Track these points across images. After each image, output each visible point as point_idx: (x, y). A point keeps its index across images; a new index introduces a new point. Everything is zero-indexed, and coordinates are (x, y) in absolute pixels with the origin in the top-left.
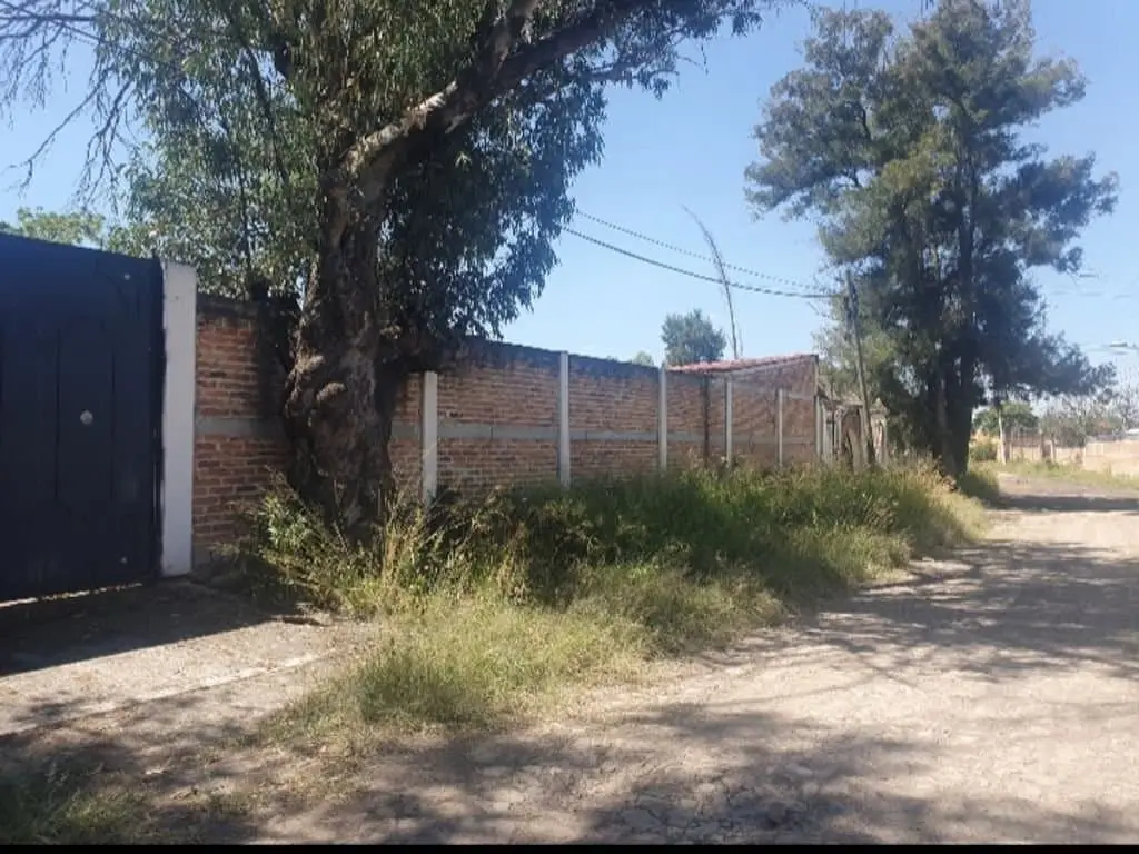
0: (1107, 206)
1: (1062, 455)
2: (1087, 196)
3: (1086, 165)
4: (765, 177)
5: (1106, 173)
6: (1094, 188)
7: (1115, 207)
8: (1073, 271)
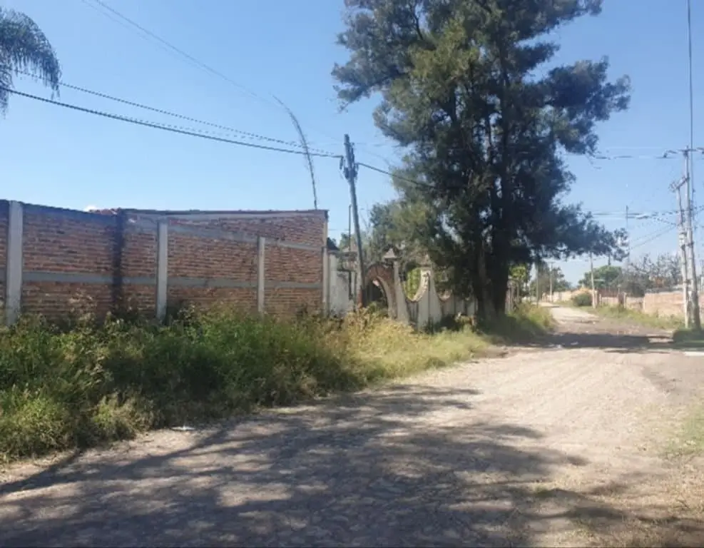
0: (622, 104)
1: (630, 302)
2: (607, 96)
3: (601, 67)
4: (344, 74)
5: (621, 76)
6: (611, 89)
7: (630, 104)
8: (591, 154)
